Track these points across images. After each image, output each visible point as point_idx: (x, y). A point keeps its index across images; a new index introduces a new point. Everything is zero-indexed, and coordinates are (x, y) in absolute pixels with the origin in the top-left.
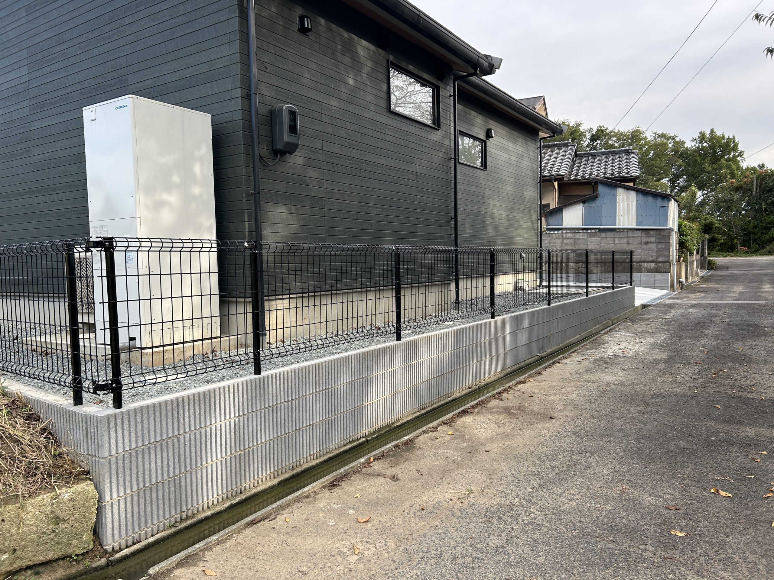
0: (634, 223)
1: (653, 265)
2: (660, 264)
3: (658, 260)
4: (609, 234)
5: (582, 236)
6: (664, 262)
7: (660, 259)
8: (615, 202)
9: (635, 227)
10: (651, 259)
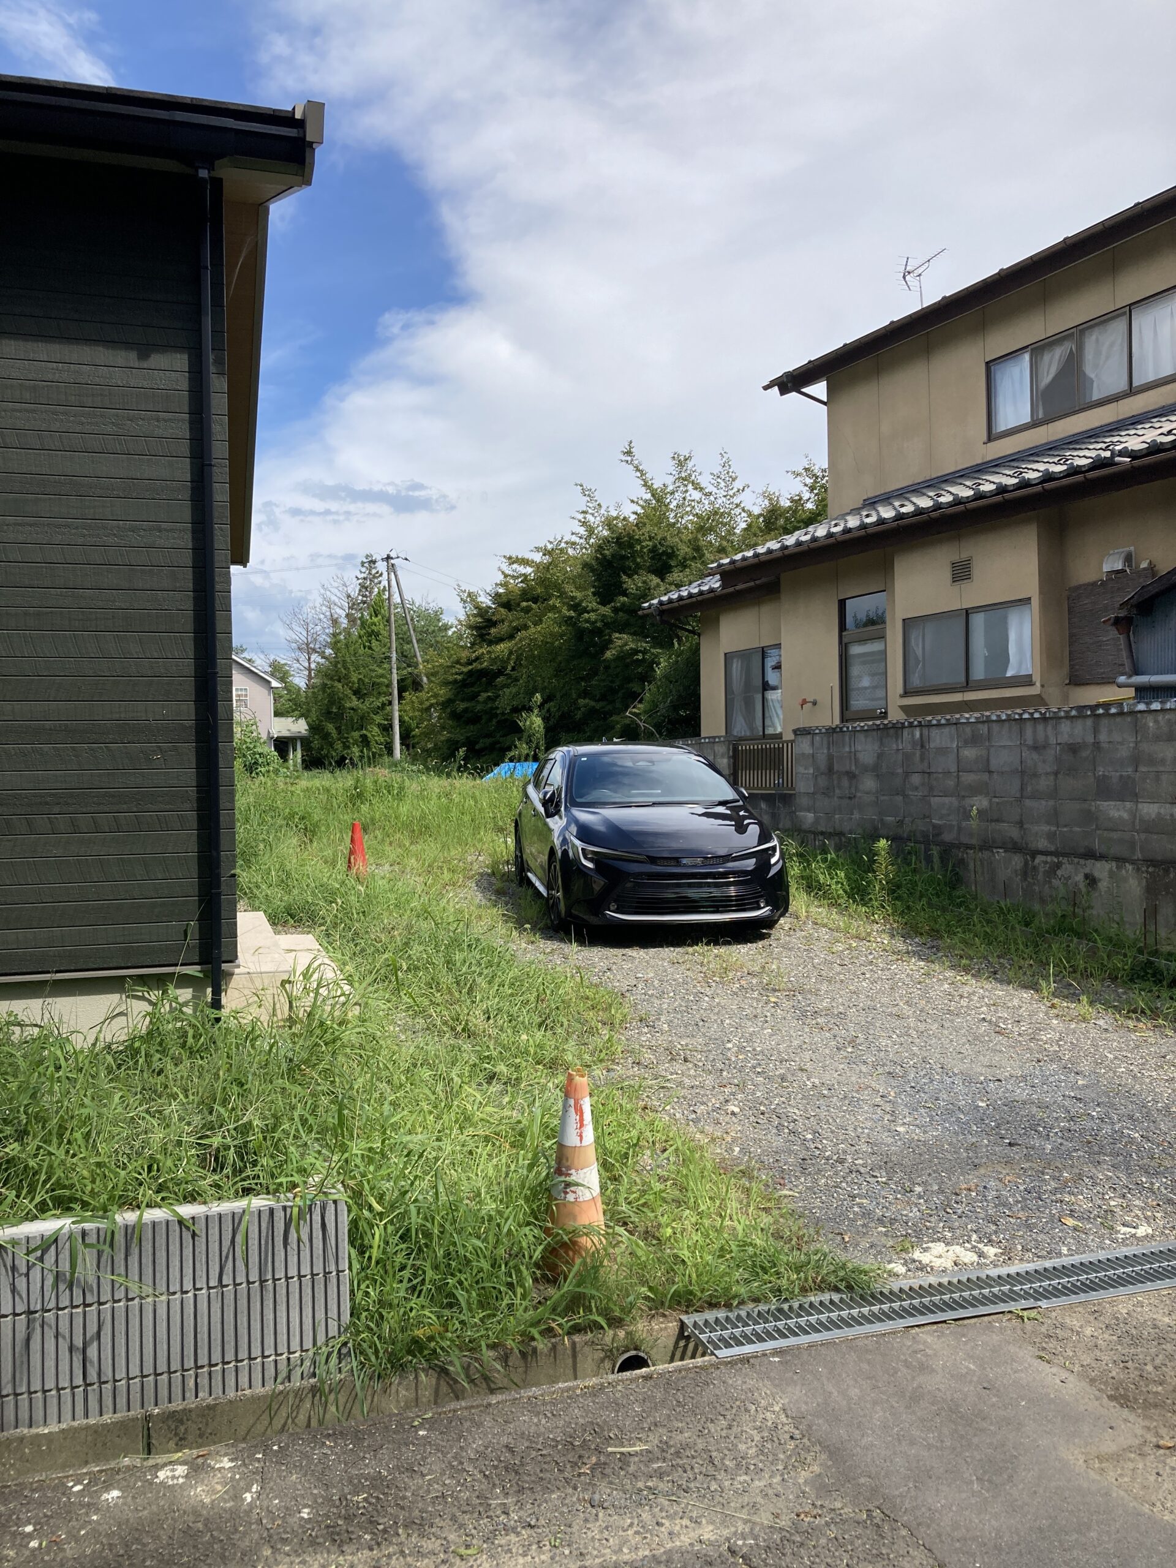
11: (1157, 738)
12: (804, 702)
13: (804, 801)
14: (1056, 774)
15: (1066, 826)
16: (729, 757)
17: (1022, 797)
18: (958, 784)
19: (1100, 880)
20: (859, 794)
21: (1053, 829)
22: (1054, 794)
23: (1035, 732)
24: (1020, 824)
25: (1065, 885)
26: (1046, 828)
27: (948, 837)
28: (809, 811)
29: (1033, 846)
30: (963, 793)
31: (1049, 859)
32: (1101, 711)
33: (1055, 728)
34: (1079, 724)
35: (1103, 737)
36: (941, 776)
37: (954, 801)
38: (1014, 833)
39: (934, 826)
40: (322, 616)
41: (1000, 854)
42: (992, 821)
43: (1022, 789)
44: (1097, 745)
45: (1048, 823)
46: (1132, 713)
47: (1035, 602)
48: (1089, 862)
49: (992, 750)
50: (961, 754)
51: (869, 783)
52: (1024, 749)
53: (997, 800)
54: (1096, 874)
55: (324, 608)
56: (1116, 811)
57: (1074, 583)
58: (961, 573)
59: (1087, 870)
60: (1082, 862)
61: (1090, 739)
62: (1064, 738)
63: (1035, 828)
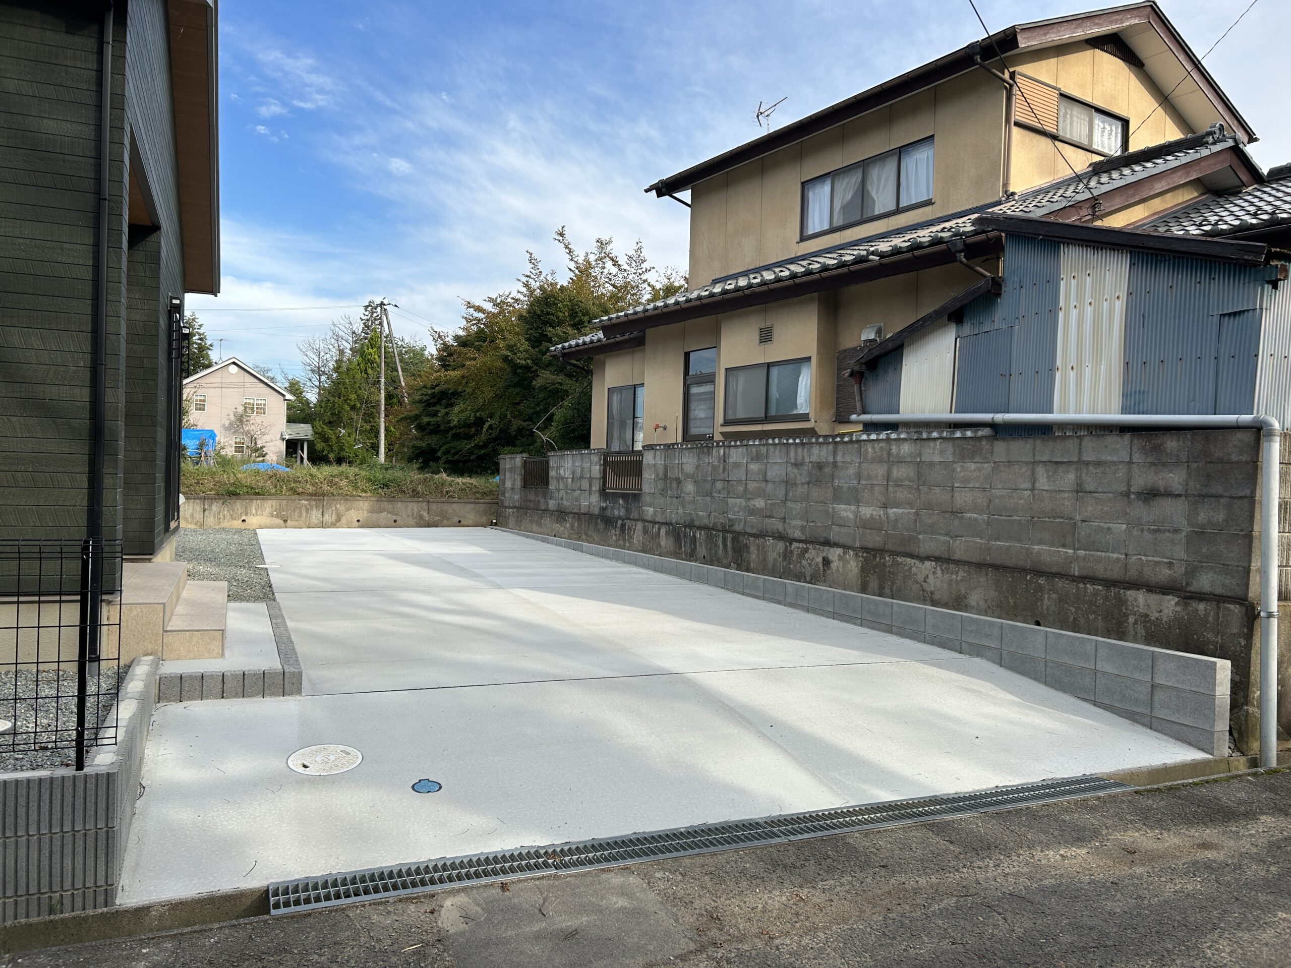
0: (1116, 401)
1: (1170, 605)
2: (1201, 607)
3: (1195, 587)
4: (1021, 449)
5: (942, 453)
6: (1219, 599)
7: (1205, 582)
8: (1053, 310)
9: (1116, 416)
10: (1164, 575)
11: (874, 460)
12: (657, 427)
13: (647, 499)
14: (808, 483)
15: (812, 522)
16: (600, 465)
17: (786, 500)
18: (746, 489)
19: (832, 561)
20: (682, 495)
21: (805, 524)
22: (806, 498)
23: (796, 453)
24: (784, 519)
25: (810, 565)
26: (800, 523)
27: (738, 528)
28: (650, 507)
29: (791, 536)
30: (748, 496)
31: (801, 545)
32: (838, 439)
33: (809, 451)
34: (824, 448)
35: (839, 458)
36: (735, 483)
37: (742, 502)
38: (780, 526)
39: (730, 520)
40: (331, 347)
41: (770, 541)
42: (766, 517)
43: (786, 495)
44: (835, 464)
45: (801, 519)
46: (858, 441)
47: (814, 360)
48: (826, 548)
49: (769, 466)
50: (749, 468)
51: (690, 487)
52: (789, 465)
53: (770, 502)
54: (830, 557)
55: (333, 341)
56: (846, 511)
57: (842, 348)
58: (766, 336)
59: (825, 555)
60: (822, 548)
61: (831, 459)
62: (814, 458)
63: (794, 522)
